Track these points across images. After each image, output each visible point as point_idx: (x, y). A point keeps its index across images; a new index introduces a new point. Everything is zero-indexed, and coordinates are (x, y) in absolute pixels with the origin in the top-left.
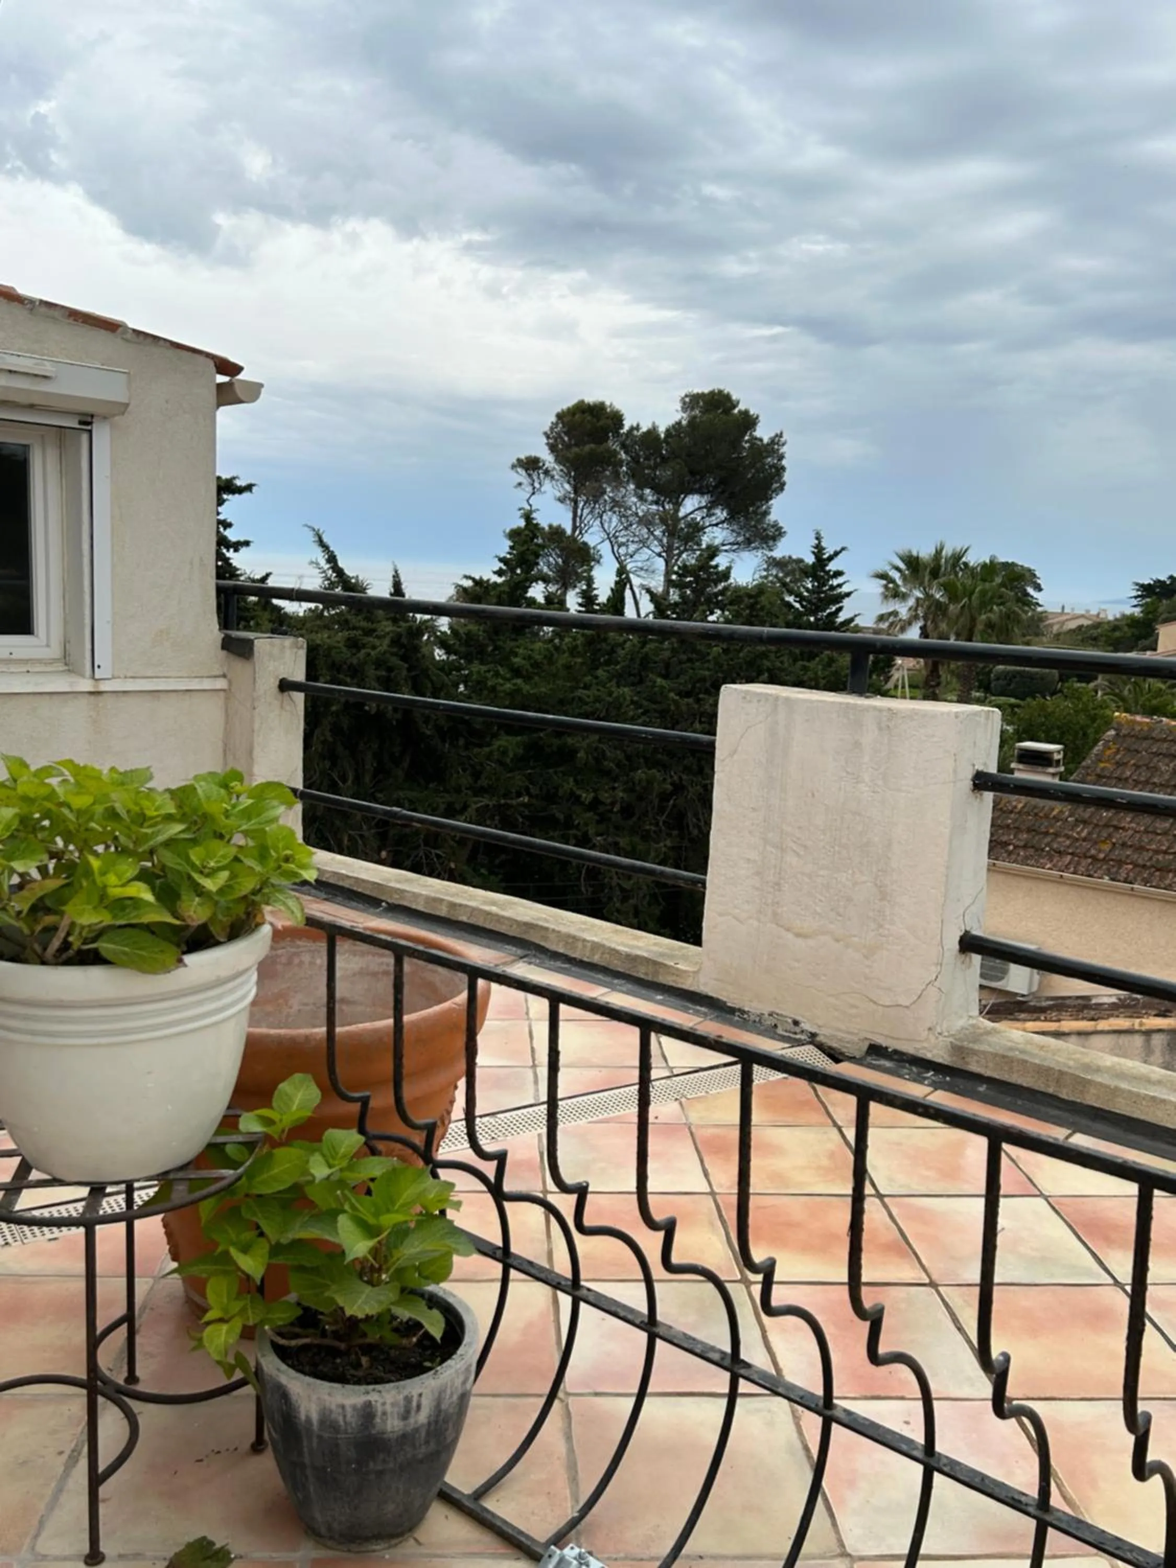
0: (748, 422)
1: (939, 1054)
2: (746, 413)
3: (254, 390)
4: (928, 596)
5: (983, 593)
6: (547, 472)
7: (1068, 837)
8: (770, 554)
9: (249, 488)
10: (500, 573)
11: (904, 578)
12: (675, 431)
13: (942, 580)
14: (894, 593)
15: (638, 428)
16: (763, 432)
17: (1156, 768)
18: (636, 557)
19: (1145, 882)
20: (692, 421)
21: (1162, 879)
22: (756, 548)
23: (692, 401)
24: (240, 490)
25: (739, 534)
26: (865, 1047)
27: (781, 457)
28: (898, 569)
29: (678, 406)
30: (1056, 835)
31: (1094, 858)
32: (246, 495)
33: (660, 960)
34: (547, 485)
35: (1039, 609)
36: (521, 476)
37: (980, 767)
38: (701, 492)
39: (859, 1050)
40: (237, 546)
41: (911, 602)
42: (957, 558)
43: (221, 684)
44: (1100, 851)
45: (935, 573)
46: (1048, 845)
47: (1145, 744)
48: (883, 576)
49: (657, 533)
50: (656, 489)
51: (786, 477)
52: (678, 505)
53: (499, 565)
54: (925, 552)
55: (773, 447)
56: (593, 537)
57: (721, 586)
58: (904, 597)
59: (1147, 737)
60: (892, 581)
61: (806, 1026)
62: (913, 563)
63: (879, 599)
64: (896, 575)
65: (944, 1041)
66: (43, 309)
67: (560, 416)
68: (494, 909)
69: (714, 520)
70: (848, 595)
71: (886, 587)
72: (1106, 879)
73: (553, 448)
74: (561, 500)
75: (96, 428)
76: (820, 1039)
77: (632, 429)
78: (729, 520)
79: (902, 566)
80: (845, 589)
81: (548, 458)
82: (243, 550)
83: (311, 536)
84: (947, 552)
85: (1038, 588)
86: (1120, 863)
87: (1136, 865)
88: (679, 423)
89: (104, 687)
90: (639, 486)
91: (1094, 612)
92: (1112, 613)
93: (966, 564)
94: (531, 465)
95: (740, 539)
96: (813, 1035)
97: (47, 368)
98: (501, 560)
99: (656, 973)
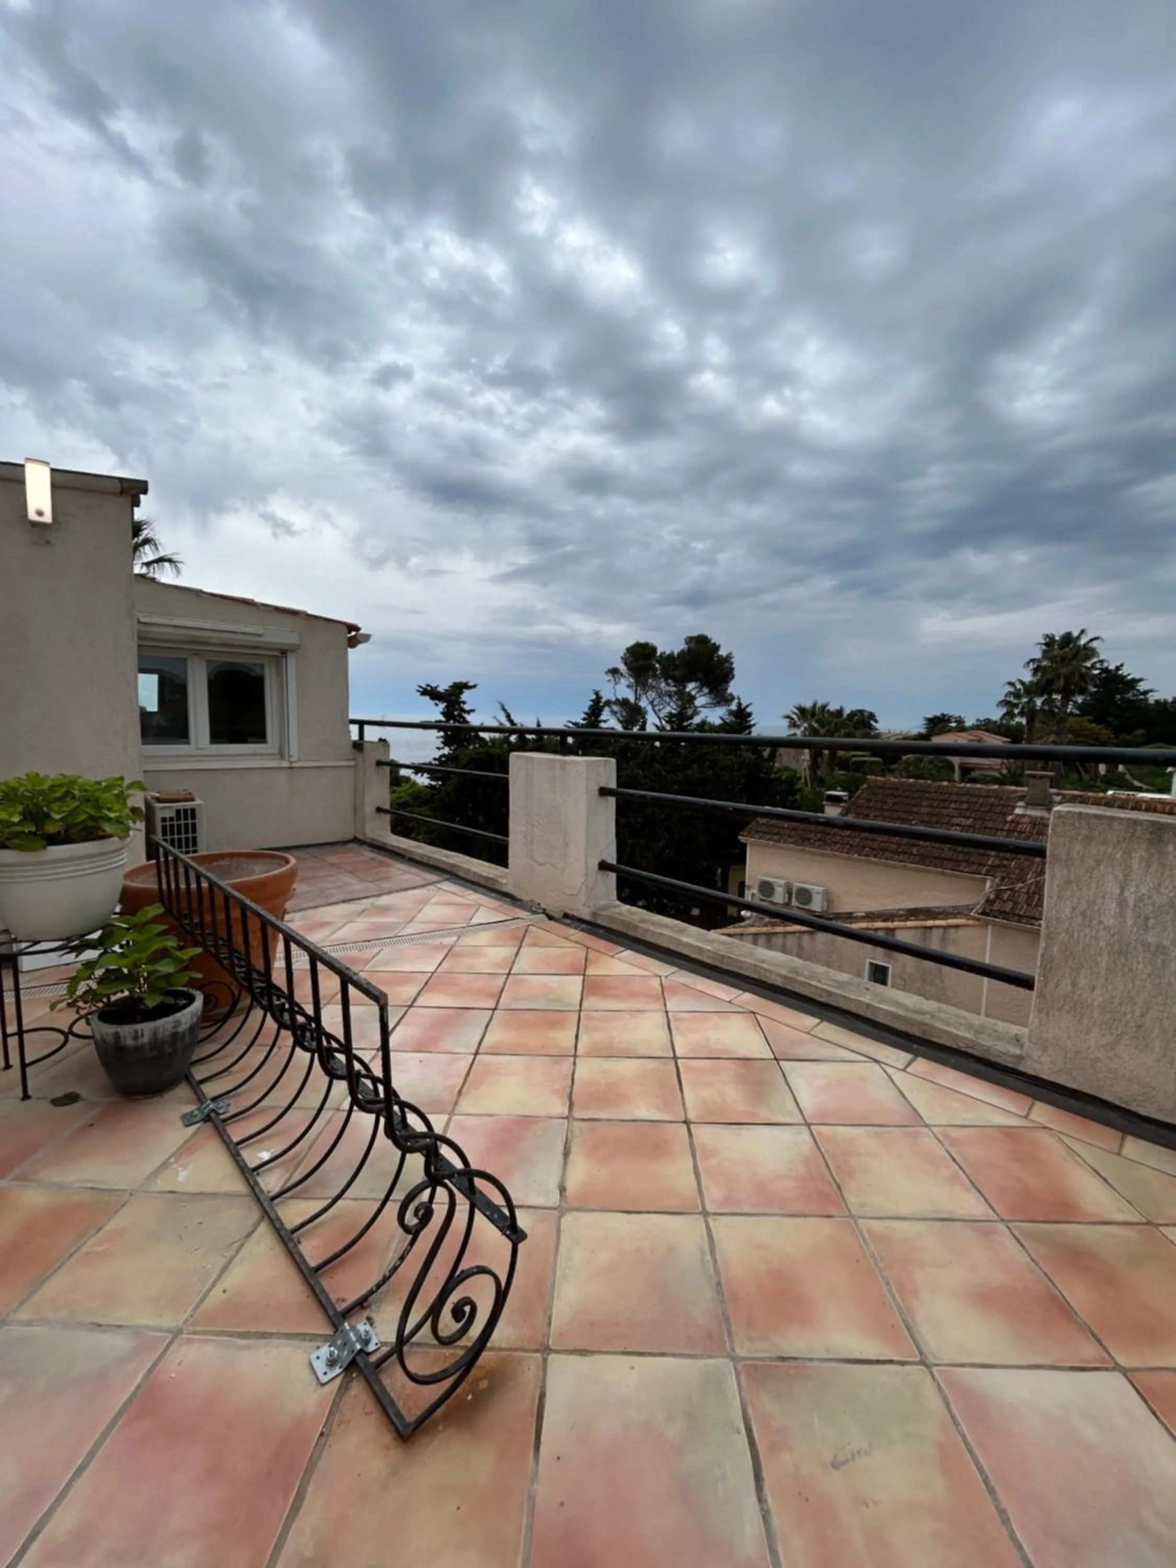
0: (716, 648)
1: (586, 916)
2: (714, 644)
3: (367, 638)
4: (811, 726)
5: (836, 723)
6: (622, 675)
7: (840, 835)
8: (729, 708)
9: (475, 686)
10: (584, 719)
11: (799, 719)
12: (682, 653)
13: (816, 718)
14: (793, 725)
15: (664, 653)
16: (723, 652)
17: (886, 802)
18: (663, 711)
19: (875, 856)
20: (689, 648)
21: (883, 855)
22: (723, 705)
23: (690, 640)
24: (471, 687)
25: (713, 699)
26: (562, 914)
27: (732, 664)
28: (795, 714)
29: (683, 642)
30: (834, 835)
31: (851, 845)
32: (474, 690)
33: (496, 878)
34: (623, 681)
35: (877, 732)
36: (610, 677)
37: (603, 785)
38: (696, 681)
39: (559, 915)
40: (469, 712)
41: (802, 729)
42: (824, 707)
43: (352, 763)
44: (854, 842)
45: (813, 714)
46: (830, 839)
47: (882, 790)
48: (788, 717)
49: (674, 699)
50: (675, 681)
51: (735, 672)
52: (685, 687)
53: (584, 716)
54: (808, 704)
55: (728, 659)
56: (643, 703)
57: (689, 722)
58: (798, 727)
59: (883, 787)
60: (792, 719)
61: (543, 906)
62: (802, 711)
63: (786, 728)
64: (794, 717)
65: (589, 910)
66: (263, 608)
67: (628, 649)
68: (444, 859)
69: (702, 693)
70: (754, 725)
71: (790, 722)
72: (856, 856)
73: (626, 664)
74: (628, 686)
75: (288, 655)
76: (548, 911)
77: (661, 654)
78: (709, 693)
79: (797, 712)
80: (752, 722)
81: (623, 668)
82: (472, 714)
83: (498, 706)
84: (819, 704)
85: (876, 721)
86: (864, 847)
87: (871, 848)
88: (683, 651)
89: (295, 765)
90: (666, 680)
91: (905, 731)
92: (914, 732)
93: (828, 710)
94: (614, 672)
95: (715, 702)
96: (544, 910)
97: (261, 631)
98: (586, 713)
99: (494, 884)
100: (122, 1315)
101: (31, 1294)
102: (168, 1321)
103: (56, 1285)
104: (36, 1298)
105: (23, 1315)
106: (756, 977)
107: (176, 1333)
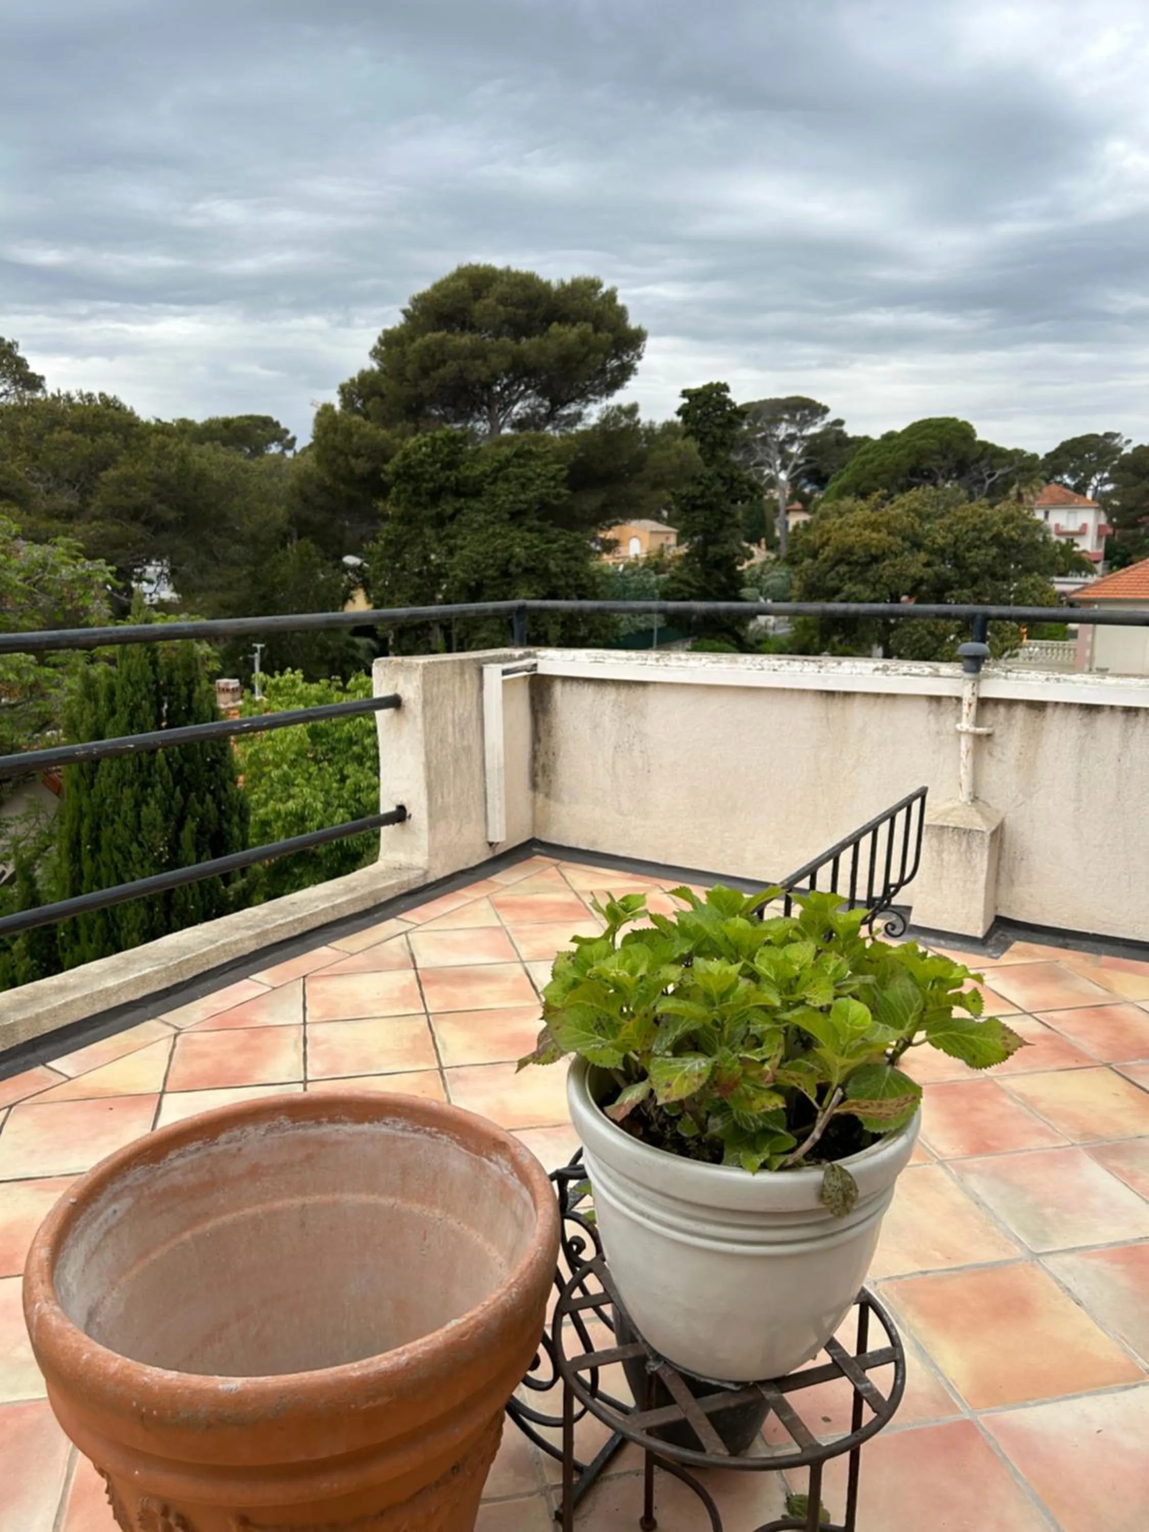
100: (960, 1198)
101: (1007, 1262)
102: (940, 1172)
103: (986, 1254)
104: (1004, 1256)
105: (1017, 1251)
106: (230, 959)
107: (941, 1163)
